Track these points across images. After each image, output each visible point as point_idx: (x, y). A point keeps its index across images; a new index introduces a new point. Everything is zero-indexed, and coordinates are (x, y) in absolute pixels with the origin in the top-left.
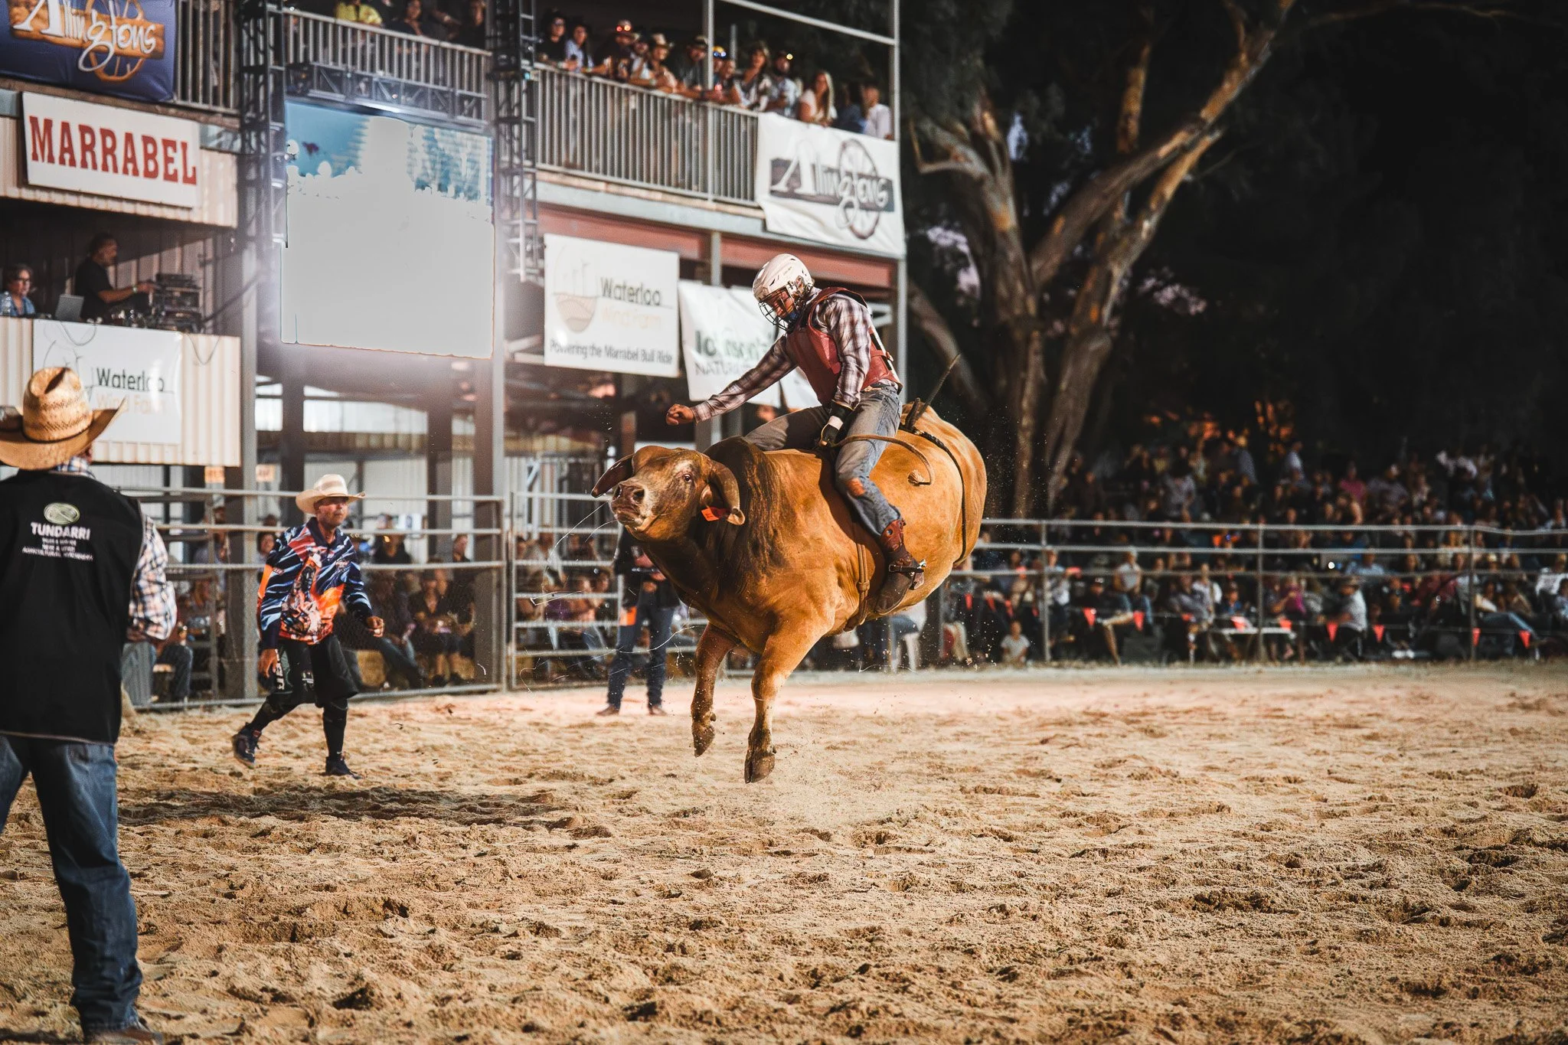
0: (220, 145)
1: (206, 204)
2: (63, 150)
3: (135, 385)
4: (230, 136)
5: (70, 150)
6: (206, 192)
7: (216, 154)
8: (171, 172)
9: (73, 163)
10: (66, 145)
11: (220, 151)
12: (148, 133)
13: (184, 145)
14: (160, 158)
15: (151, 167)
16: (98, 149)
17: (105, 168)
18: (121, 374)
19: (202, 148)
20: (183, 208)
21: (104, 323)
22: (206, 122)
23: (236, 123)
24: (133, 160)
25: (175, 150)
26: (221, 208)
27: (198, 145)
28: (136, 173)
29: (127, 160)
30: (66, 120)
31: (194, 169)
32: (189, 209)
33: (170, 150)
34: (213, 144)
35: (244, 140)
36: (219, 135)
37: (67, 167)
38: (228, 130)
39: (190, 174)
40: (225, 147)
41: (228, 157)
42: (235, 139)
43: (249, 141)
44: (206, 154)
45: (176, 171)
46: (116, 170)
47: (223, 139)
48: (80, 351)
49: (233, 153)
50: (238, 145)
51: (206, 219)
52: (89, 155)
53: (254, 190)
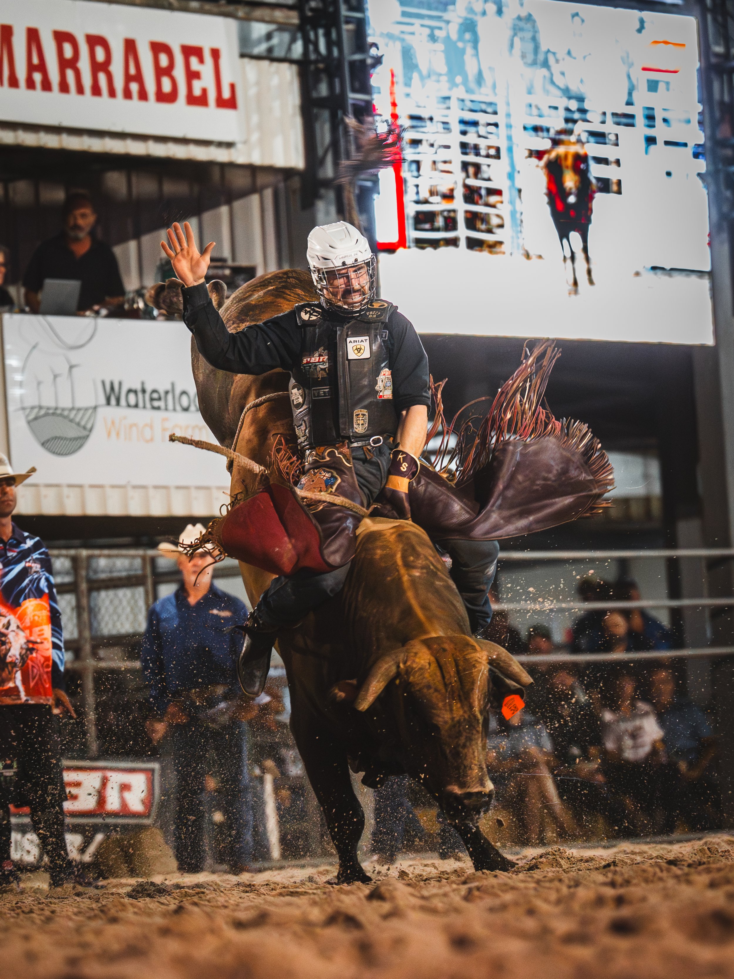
0: (270, 50)
1: (255, 137)
2: (31, 69)
3: (161, 404)
4: (286, 36)
5: (42, 68)
6: (255, 119)
7: (265, 64)
8: (197, 92)
9: (47, 86)
10: (35, 60)
11: (273, 60)
12: (159, 38)
13: (215, 53)
14: (179, 73)
15: (167, 86)
16: (84, 64)
17: (96, 91)
18: (138, 387)
19: (243, 56)
20: (220, 144)
21: (111, 315)
22: (248, 19)
23: (294, 18)
24: (139, 78)
25: (201, 61)
26: (278, 143)
27: (236, 50)
28: (143, 96)
29: (128, 78)
30: (33, 25)
31: (233, 87)
32: (229, 145)
33: (194, 61)
34: (261, 49)
35: (306, 42)
36: (269, 36)
37: (39, 92)
38: (282, 27)
39: (226, 94)
40: (279, 53)
41: (285, 66)
42: (293, 40)
43: (316, 44)
44: (251, 66)
45: (204, 91)
46: (112, 93)
47: (275, 41)
48: (75, 357)
49: (291, 61)
50: (298, 49)
51: (257, 159)
52: (70, 74)
53: (326, 114)
